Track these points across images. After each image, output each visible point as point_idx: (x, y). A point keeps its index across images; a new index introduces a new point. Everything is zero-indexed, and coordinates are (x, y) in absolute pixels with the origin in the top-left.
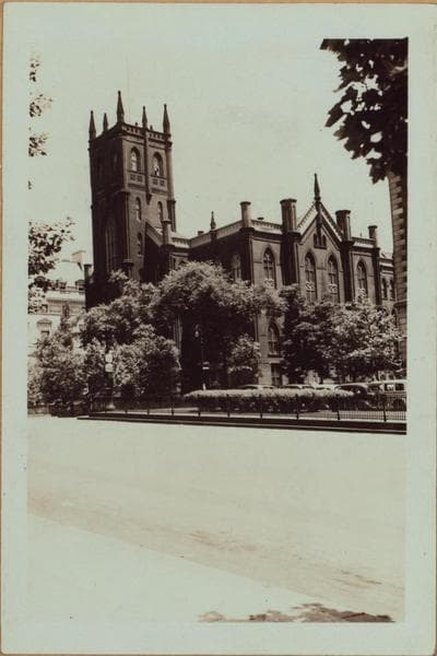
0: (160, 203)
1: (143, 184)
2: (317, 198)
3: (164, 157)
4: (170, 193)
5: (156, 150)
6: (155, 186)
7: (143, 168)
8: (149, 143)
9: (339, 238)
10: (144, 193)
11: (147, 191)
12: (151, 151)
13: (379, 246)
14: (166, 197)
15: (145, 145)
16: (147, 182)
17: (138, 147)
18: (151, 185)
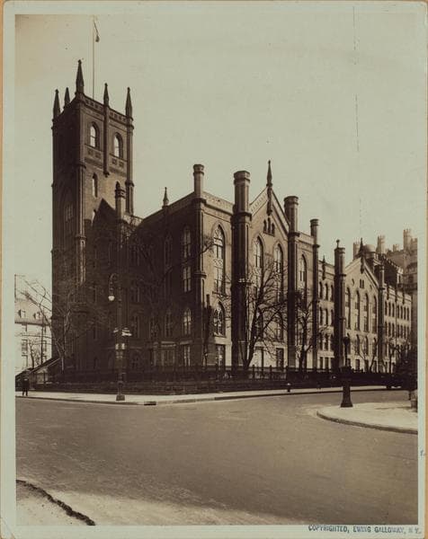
0: (118, 184)
1: (102, 161)
2: (269, 185)
3: (125, 139)
4: (128, 174)
5: (116, 130)
6: (113, 166)
7: (102, 146)
8: (109, 121)
9: (287, 228)
10: (102, 170)
11: (105, 169)
12: (111, 130)
13: (318, 243)
14: (125, 179)
15: (105, 122)
16: (105, 160)
17: (97, 122)
18: (110, 164)
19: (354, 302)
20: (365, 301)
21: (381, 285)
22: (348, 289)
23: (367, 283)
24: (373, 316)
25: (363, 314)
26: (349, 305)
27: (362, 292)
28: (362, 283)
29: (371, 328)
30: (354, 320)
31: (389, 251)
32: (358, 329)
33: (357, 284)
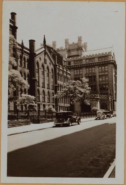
19: (41, 71)
20: (47, 71)
21: (55, 63)
22: (38, 63)
23: (48, 61)
24: (51, 80)
25: (46, 78)
26: (38, 72)
27: (45, 66)
28: (45, 60)
29: (51, 87)
30: (41, 81)
31: (59, 49)
32: (44, 87)
33: (43, 61)
